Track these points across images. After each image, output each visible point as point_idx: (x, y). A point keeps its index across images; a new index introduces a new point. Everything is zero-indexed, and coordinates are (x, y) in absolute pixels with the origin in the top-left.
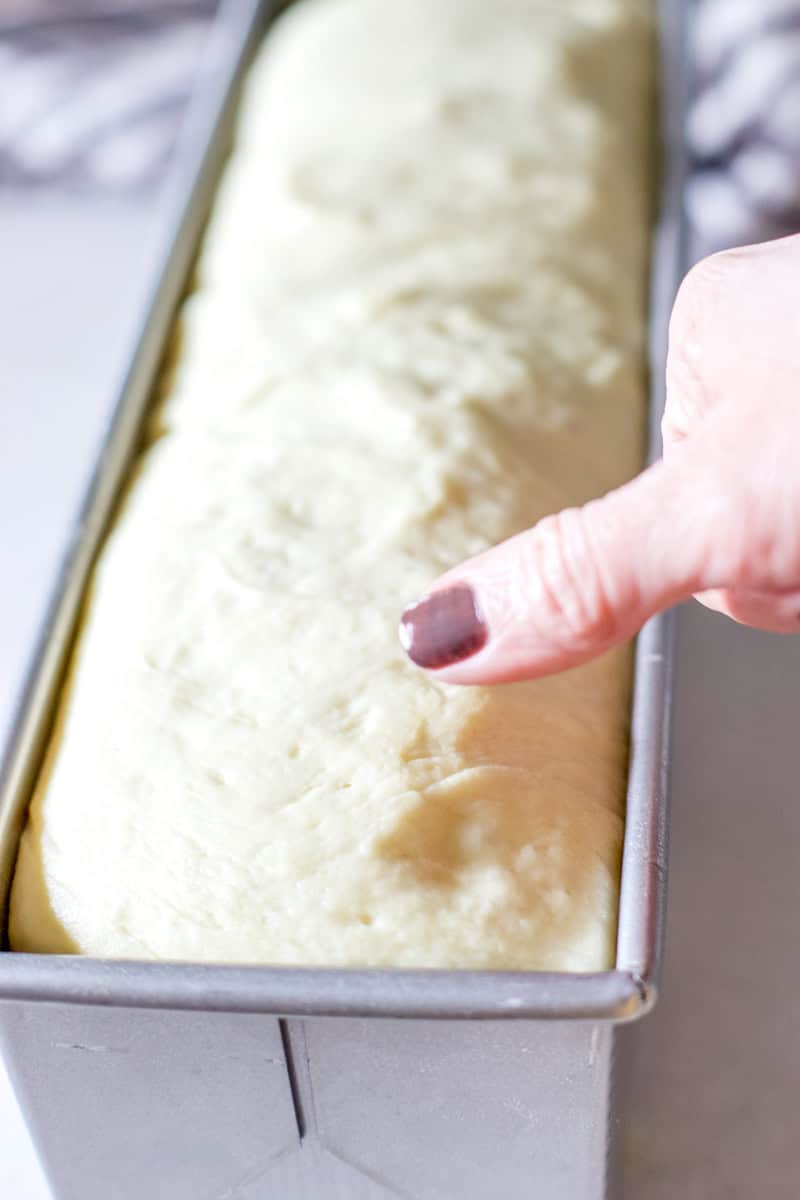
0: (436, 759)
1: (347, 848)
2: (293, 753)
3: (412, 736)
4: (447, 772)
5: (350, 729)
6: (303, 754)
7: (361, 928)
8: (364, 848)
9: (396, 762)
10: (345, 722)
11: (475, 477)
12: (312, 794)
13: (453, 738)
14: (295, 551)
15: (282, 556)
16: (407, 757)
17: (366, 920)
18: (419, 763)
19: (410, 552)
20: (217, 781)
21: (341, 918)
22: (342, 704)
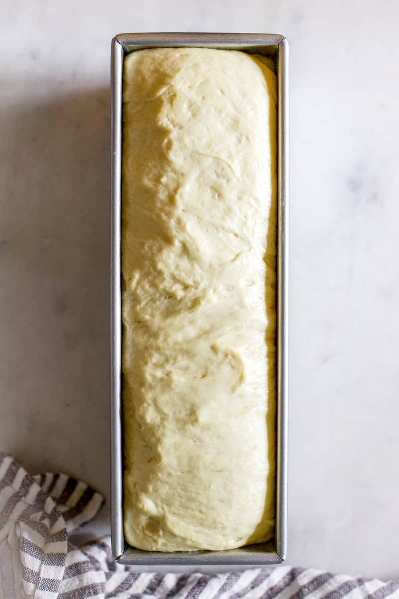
0: (168, 96)
1: (186, 69)
2: (204, 98)
3: (174, 102)
4: (164, 93)
5: (190, 105)
6: (201, 98)
7: (182, 54)
8: (182, 70)
9: (177, 93)
10: (192, 107)
11: (167, 208)
12: (197, 85)
13: (164, 104)
14: (215, 177)
15: (218, 176)
16: (175, 95)
17: (181, 55)
18: (172, 94)
19: (182, 175)
20: (223, 92)
21: (187, 55)
22: (194, 115)
